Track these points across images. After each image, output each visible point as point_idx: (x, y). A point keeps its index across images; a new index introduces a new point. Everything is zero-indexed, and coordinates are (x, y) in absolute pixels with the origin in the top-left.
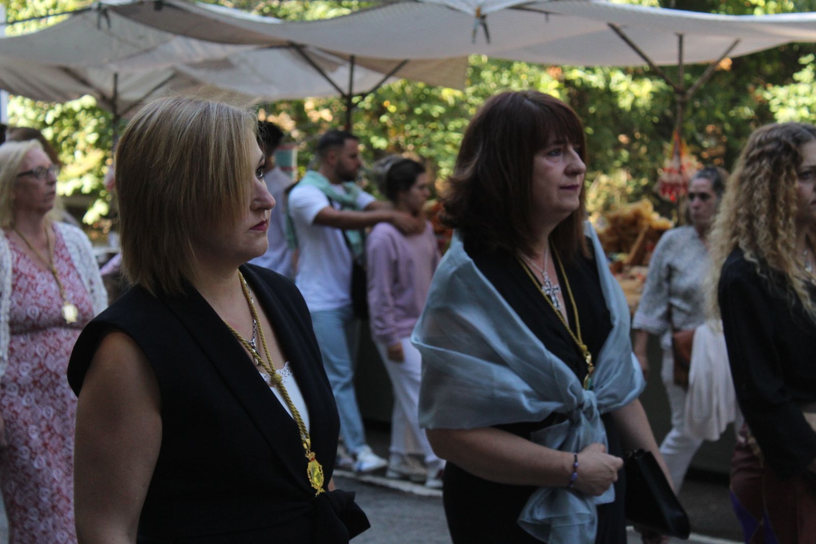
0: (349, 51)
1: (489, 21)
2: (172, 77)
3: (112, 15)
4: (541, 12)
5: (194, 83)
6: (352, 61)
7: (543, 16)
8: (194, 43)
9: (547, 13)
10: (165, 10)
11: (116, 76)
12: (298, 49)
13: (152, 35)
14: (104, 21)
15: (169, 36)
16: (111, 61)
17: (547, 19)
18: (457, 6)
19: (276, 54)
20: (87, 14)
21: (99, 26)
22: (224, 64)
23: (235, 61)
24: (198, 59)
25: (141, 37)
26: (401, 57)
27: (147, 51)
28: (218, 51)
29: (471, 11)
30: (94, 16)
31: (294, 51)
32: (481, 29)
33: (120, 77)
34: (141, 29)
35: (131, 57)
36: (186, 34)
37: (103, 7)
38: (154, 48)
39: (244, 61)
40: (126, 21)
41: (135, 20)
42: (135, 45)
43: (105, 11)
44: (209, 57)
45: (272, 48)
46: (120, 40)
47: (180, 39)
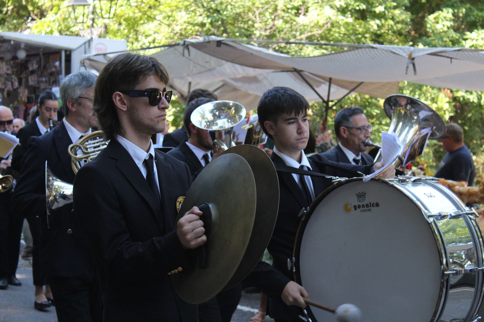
0: (328, 76)
1: (416, 61)
2: (223, 86)
3: (190, 47)
4: (448, 57)
5: (235, 89)
6: (330, 81)
7: (449, 59)
8: (238, 67)
9: (451, 58)
10: (222, 46)
11: (190, 83)
12: (298, 72)
13: (213, 61)
14: (186, 51)
15: (224, 62)
16: (188, 75)
17: (451, 61)
18: (397, 52)
19: (285, 74)
20: (176, 47)
21: (183, 55)
22: (254, 80)
23: (260, 78)
24: (239, 76)
25: (207, 62)
26: (360, 80)
27: (210, 70)
28: (251, 72)
29: (406, 55)
30: (180, 48)
31: (296, 73)
32: (411, 66)
33: (192, 85)
34: (208, 57)
35: (200, 73)
36: (233, 61)
37: (186, 43)
38: (214, 69)
39: (266, 78)
40: (199, 52)
41: (204, 52)
42: (203, 67)
43: (188, 45)
44: (245, 75)
45: (283, 71)
46: (194, 63)
47: (229, 64)
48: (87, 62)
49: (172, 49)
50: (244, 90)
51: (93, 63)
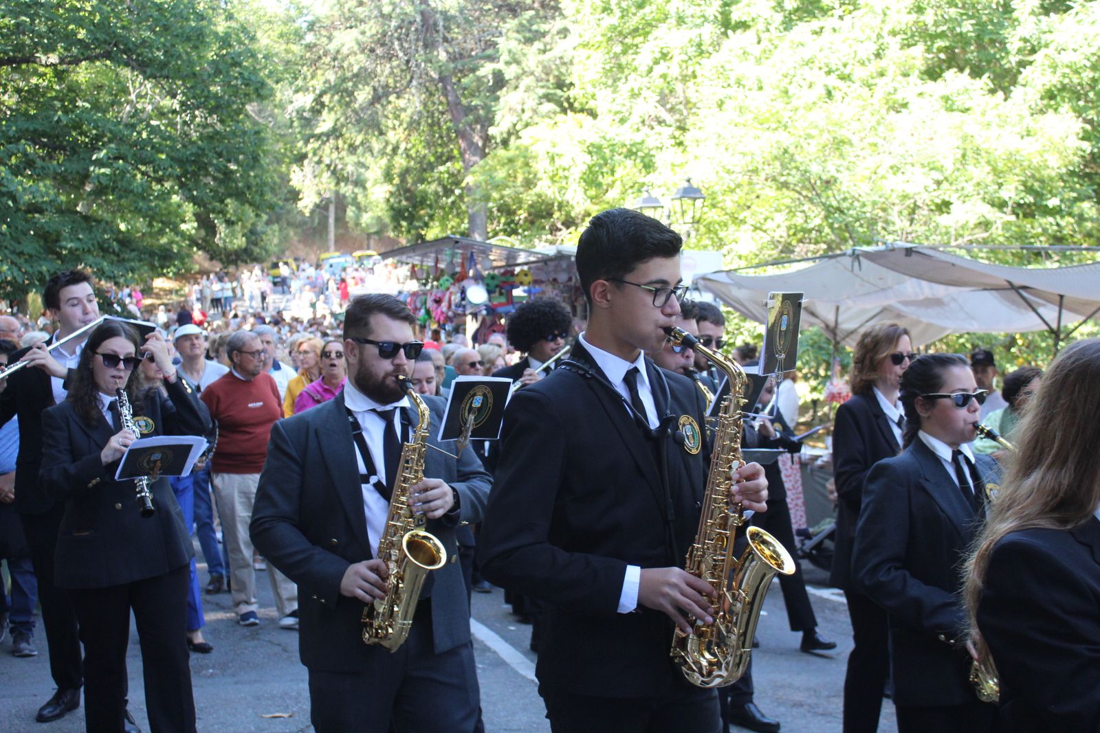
0: (1059, 291)
2: (882, 311)
3: (862, 259)
6: (1061, 300)
8: (924, 284)
10: (914, 257)
12: (1017, 290)
13: (890, 276)
14: (856, 265)
16: (848, 298)
19: (986, 293)
20: (840, 259)
21: (851, 271)
22: (937, 302)
23: (946, 300)
25: (881, 279)
27: (883, 290)
33: (841, 310)
34: (884, 271)
35: (868, 294)
36: (919, 277)
37: (857, 252)
38: (890, 288)
39: (954, 300)
40: (872, 265)
41: (880, 264)
42: (874, 285)
43: (858, 256)
44: (930, 296)
45: (986, 289)
46: (863, 280)
47: (914, 280)
48: (701, 283)
49: (833, 261)
50: (914, 317)
51: (709, 283)
